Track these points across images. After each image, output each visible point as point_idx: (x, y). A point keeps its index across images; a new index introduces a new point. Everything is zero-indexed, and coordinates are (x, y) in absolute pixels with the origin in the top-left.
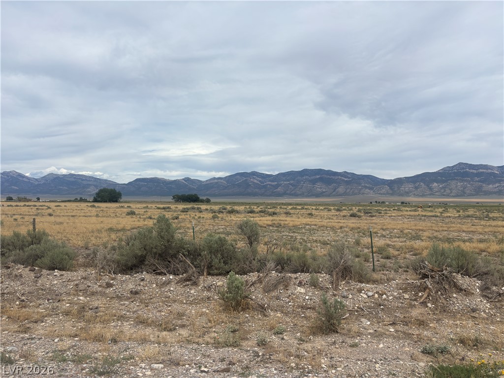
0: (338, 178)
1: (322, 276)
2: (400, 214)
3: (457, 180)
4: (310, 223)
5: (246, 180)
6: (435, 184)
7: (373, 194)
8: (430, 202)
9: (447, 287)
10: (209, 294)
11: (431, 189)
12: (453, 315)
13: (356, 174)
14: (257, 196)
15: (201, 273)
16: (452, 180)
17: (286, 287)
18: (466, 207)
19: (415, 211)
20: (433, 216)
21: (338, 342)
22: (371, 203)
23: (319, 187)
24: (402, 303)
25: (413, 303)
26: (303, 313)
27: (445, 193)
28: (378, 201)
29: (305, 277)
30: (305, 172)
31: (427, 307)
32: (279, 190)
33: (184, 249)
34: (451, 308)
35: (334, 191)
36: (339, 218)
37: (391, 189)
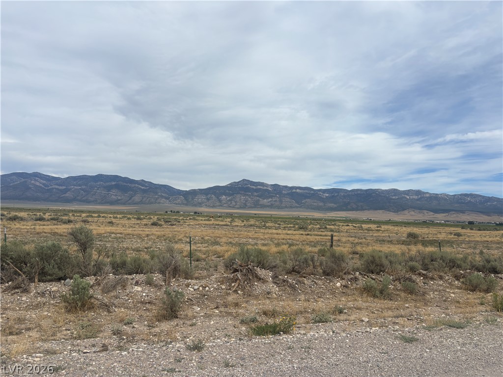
0: (135, 186)
1: (156, 275)
2: (197, 223)
3: (241, 194)
4: (114, 231)
5: (26, 181)
6: (224, 197)
7: (169, 204)
8: (218, 212)
9: (251, 278)
10: (44, 300)
11: (220, 201)
12: (256, 297)
13: (153, 184)
14: (39, 201)
15: (32, 280)
16: (237, 193)
17: (124, 287)
18: (247, 217)
19: (208, 220)
20: (225, 225)
21: (180, 324)
22: (167, 212)
23: (114, 195)
24: (221, 292)
25: (228, 291)
26: (144, 307)
27: (231, 205)
28: (173, 210)
29: (141, 277)
30: (100, 178)
31: (238, 293)
32: (67, 195)
33: (8, 257)
34: (254, 292)
35: (130, 199)
36: (141, 227)
37: (186, 199)
